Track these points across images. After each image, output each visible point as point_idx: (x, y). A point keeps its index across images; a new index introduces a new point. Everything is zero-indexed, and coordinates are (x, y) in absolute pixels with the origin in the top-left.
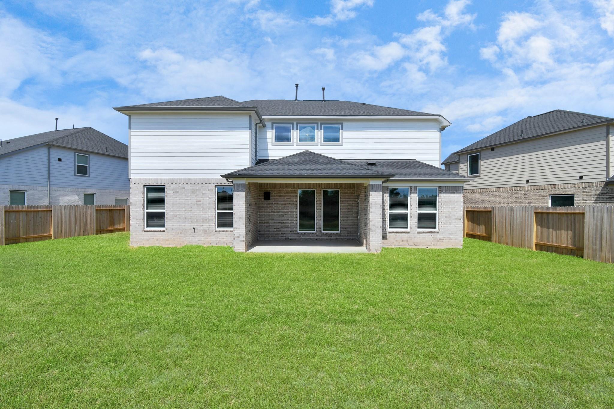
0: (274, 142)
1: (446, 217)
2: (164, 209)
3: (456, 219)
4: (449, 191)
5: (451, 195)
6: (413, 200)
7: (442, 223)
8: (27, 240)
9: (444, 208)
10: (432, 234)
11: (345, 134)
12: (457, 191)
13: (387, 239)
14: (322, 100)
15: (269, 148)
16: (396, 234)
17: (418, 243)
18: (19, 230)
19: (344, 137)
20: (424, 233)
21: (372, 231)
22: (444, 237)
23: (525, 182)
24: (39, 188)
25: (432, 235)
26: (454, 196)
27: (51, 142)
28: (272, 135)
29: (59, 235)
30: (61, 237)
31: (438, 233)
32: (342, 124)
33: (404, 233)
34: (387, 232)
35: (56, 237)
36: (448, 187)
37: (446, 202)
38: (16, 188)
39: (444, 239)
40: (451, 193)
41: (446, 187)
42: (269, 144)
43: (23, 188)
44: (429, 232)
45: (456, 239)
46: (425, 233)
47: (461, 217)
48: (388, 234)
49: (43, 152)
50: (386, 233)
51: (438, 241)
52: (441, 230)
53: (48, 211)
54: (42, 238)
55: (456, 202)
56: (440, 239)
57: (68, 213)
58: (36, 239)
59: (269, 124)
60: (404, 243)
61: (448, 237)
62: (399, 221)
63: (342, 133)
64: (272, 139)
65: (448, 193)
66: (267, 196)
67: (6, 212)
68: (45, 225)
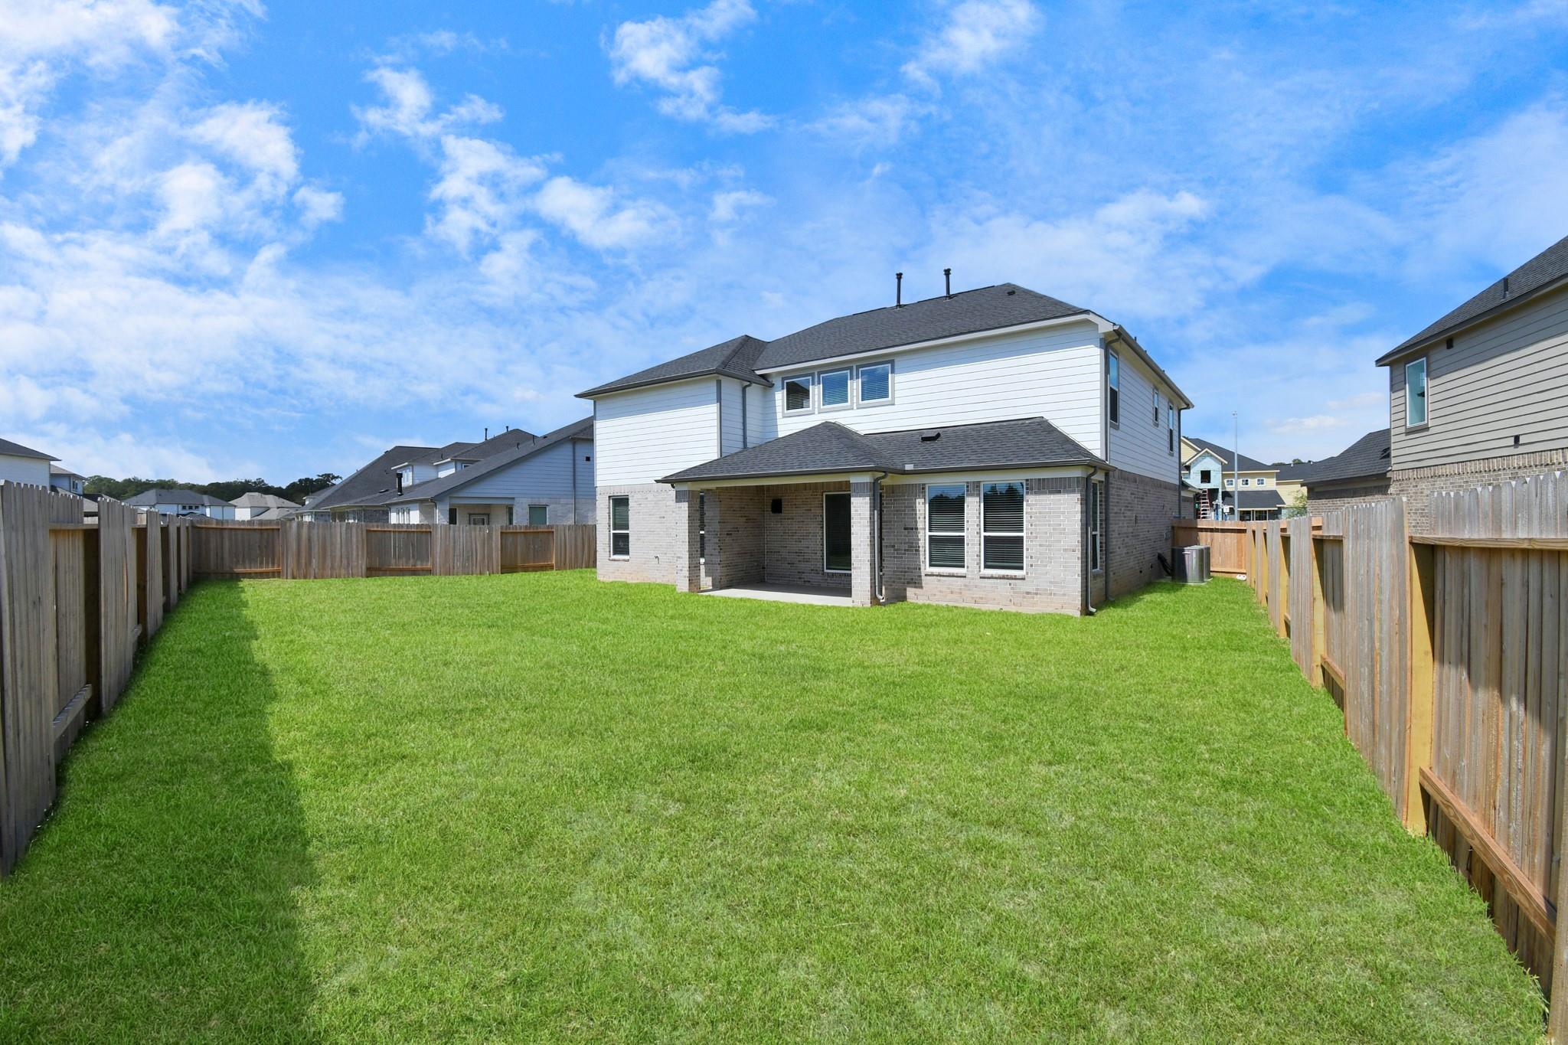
0: (786, 411)
1: (1040, 545)
2: (628, 529)
3: (1065, 550)
4: (1048, 488)
5: (1052, 497)
6: (974, 509)
7: (1031, 557)
8: (526, 569)
9: (1036, 525)
10: (1010, 581)
11: (901, 383)
12: (1065, 488)
13: (922, 587)
14: (945, 294)
15: (779, 422)
16: (939, 578)
17: (982, 598)
18: (516, 556)
19: (897, 387)
20: (992, 577)
21: (855, 568)
22: (1037, 589)
23: (1511, 441)
24: (562, 501)
25: (1010, 584)
26: (1060, 500)
27: (575, 434)
28: (783, 400)
29: (562, 566)
30: (565, 569)
31: (1023, 579)
32: (892, 362)
33: (953, 576)
34: (923, 574)
35: (559, 568)
36: (1044, 479)
37: (1040, 513)
38: (536, 502)
39: (1037, 594)
40: (1051, 492)
41: (1039, 479)
42: (779, 415)
43: (543, 502)
44: (1003, 577)
45: (1064, 595)
46: (996, 578)
47: (1077, 546)
48: (923, 578)
49: (566, 450)
50: (920, 576)
51: (1024, 597)
52: (1032, 574)
53: (549, 532)
54: (543, 568)
55: (1064, 513)
56: (1028, 593)
57: (573, 536)
58: (536, 569)
59: (777, 382)
60: (955, 596)
61: (1046, 590)
62: (949, 551)
63: (893, 379)
64: (783, 406)
65: (1045, 493)
66: (777, 507)
67: (502, 533)
68: (545, 551)
